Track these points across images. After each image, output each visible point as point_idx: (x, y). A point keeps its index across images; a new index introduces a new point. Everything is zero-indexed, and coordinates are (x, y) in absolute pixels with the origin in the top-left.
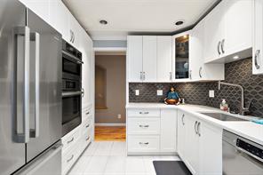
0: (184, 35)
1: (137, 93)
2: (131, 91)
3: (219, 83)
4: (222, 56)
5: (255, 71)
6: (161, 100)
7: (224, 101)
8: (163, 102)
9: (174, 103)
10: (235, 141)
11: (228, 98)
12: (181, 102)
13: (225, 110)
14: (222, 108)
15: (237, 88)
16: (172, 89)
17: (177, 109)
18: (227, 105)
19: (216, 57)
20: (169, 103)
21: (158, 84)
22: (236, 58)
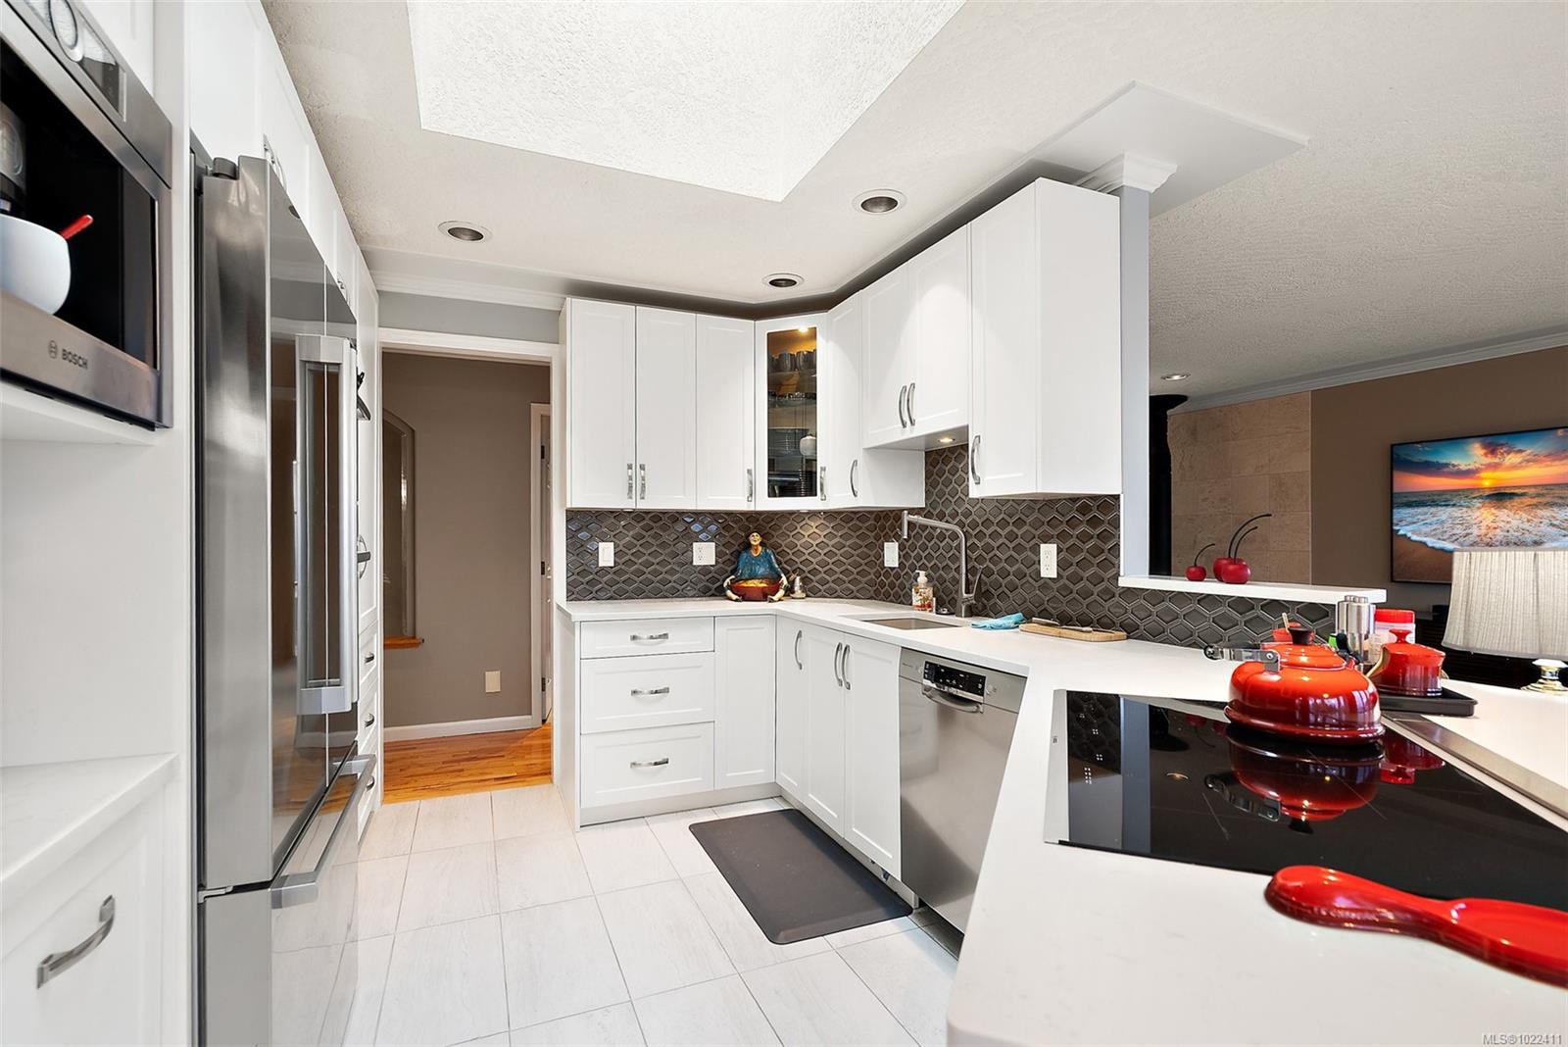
0: (799, 324)
1: (606, 554)
2: (578, 549)
3: (906, 518)
4: (911, 433)
5: (975, 492)
6: (711, 586)
7: (922, 579)
8: (719, 593)
9: (764, 596)
10: (921, 670)
11: (935, 568)
12: (789, 591)
13: (923, 607)
14: (916, 599)
15: (954, 536)
16: (755, 539)
17: (776, 616)
18: (929, 592)
19: (895, 433)
20: (745, 596)
21: (697, 515)
22: (946, 441)
